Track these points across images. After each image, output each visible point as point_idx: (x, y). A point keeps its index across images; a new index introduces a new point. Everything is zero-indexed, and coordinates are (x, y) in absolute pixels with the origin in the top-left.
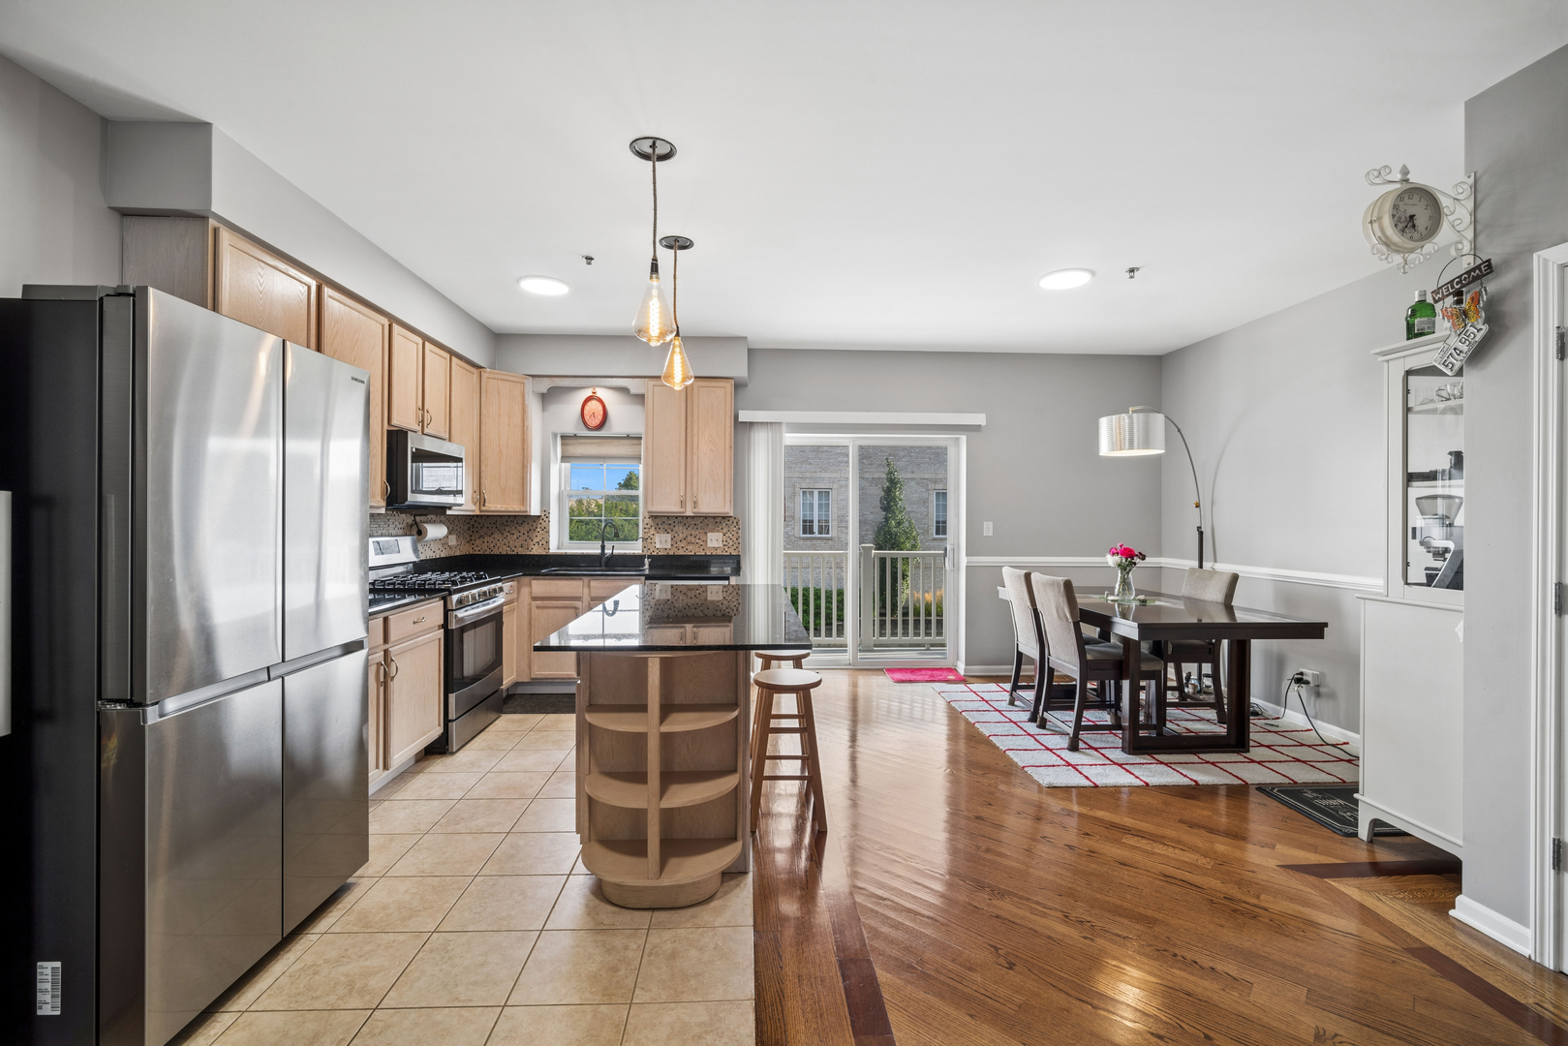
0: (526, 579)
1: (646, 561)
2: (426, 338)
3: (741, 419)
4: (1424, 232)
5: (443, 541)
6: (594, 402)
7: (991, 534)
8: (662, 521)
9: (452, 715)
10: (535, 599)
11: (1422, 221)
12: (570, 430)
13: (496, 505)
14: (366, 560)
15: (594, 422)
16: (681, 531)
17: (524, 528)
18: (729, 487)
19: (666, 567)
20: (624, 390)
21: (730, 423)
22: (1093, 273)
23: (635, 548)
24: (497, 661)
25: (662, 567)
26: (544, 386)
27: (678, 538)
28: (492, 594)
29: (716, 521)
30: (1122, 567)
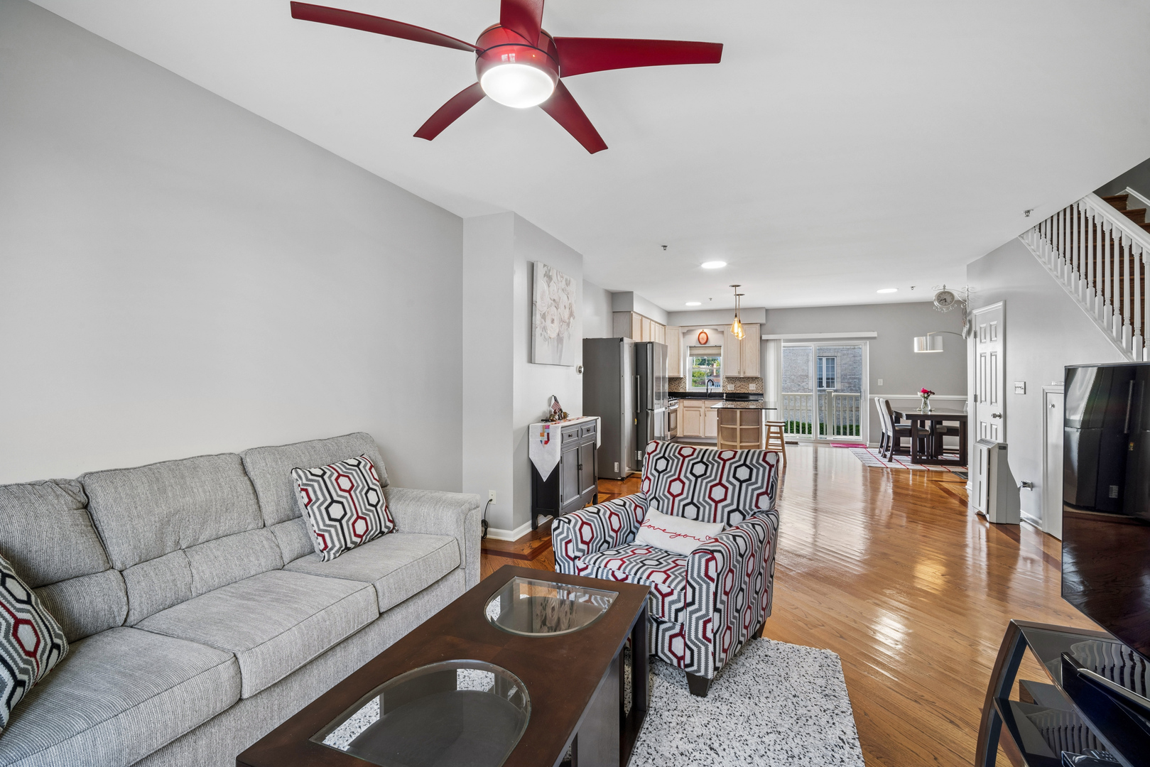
1: (725, 395)
2: (655, 322)
3: (763, 338)
4: (949, 302)
6: (703, 334)
7: (882, 385)
8: (730, 379)
10: (685, 407)
11: (948, 300)
12: (694, 345)
15: (703, 342)
16: (738, 384)
17: (677, 382)
18: (758, 366)
19: (732, 397)
20: (716, 330)
21: (758, 340)
22: (898, 289)
23: (720, 390)
24: (676, 427)
26: (685, 330)
27: (737, 386)
29: (753, 379)
30: (925, 398)
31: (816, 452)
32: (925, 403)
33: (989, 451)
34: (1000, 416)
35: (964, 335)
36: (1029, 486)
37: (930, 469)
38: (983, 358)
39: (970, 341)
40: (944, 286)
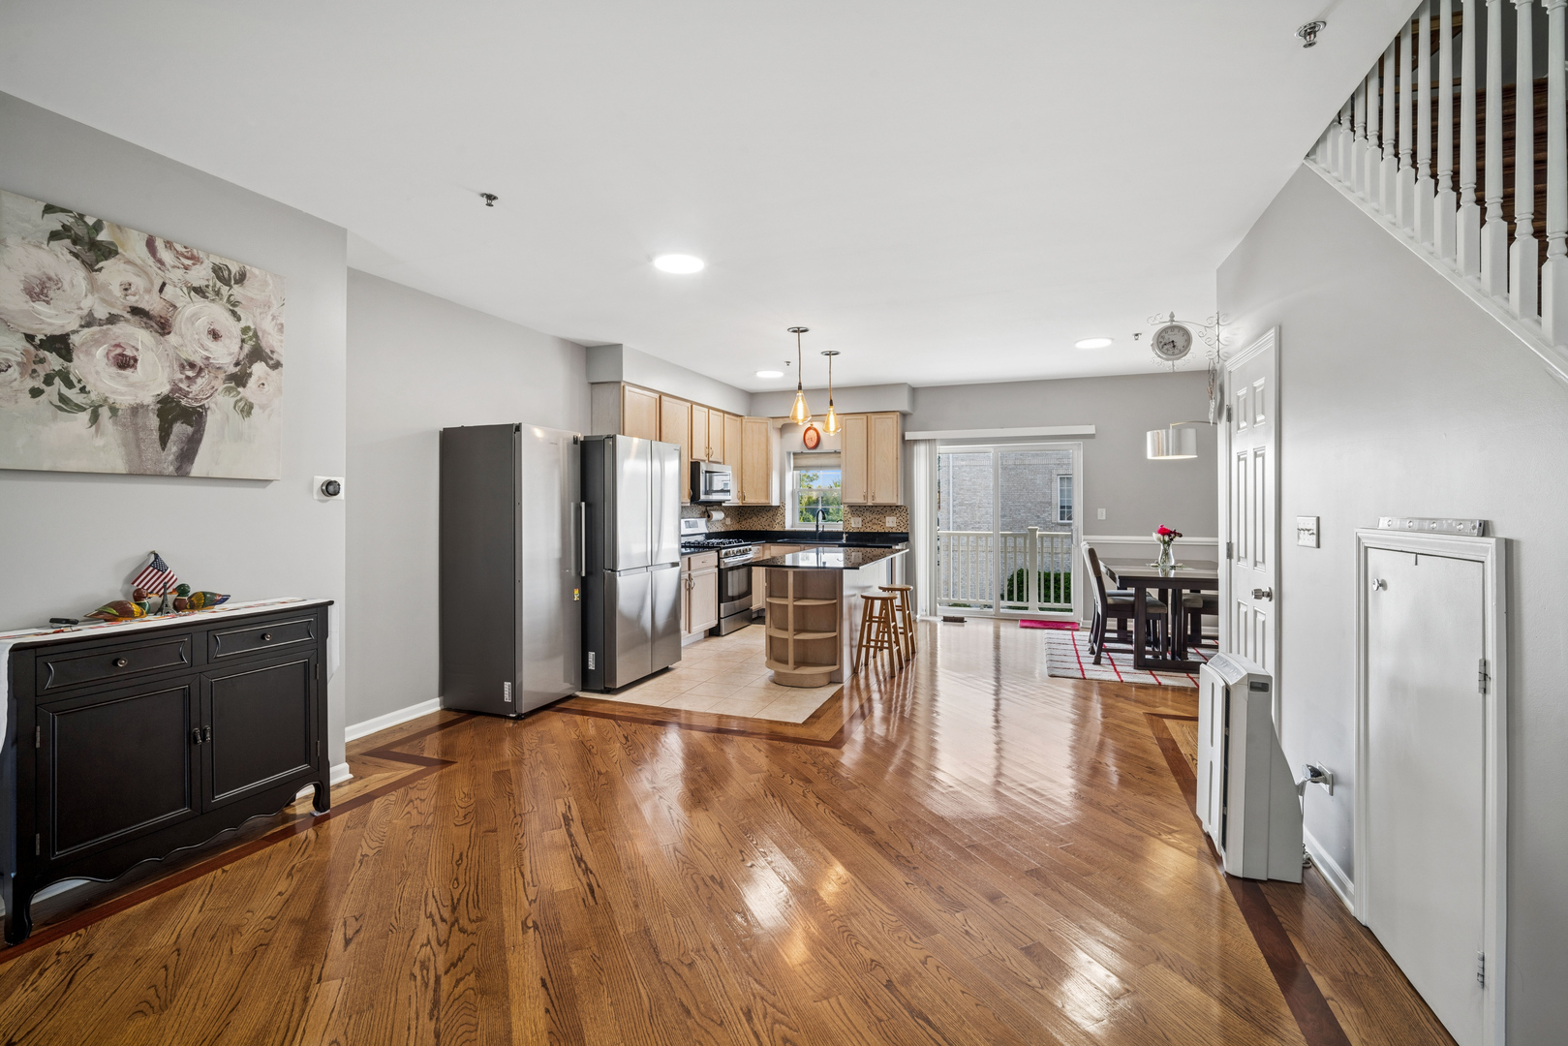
0: (768, 545)
1: (845, 535)
2: (709, 408)
3: (907, 438)
4: (1182, 349)
5: (723, 521)
6: (811, 431)
7: (1104, 518)
8: (856, 509)
9: (722, 616)
11: (1180, 343)
12: (798, 450)
13: (751, 500)
14: (680, 532)
15: (811, 444)
16: (869, 516)
17: (770, 514)
18: (899, 486)
21: (898, 441)
22: (1113, 339)
23: (838, 527)
24: (748, 592)
25: (856, 540)
26: (781, 422)
27: (866, 521)
28: (744, 553)
29: (891, 509)
30: (1164, 542)
31: (997, 637)
32: (1166, 553)
33: (1227, 691)
34: (1269, 595)
35: (1211, 417)
36: (1325, 781)
37: (1165, 681)
38: (1242, 463)
39: (1222, 427)
40: (1172, 316)
